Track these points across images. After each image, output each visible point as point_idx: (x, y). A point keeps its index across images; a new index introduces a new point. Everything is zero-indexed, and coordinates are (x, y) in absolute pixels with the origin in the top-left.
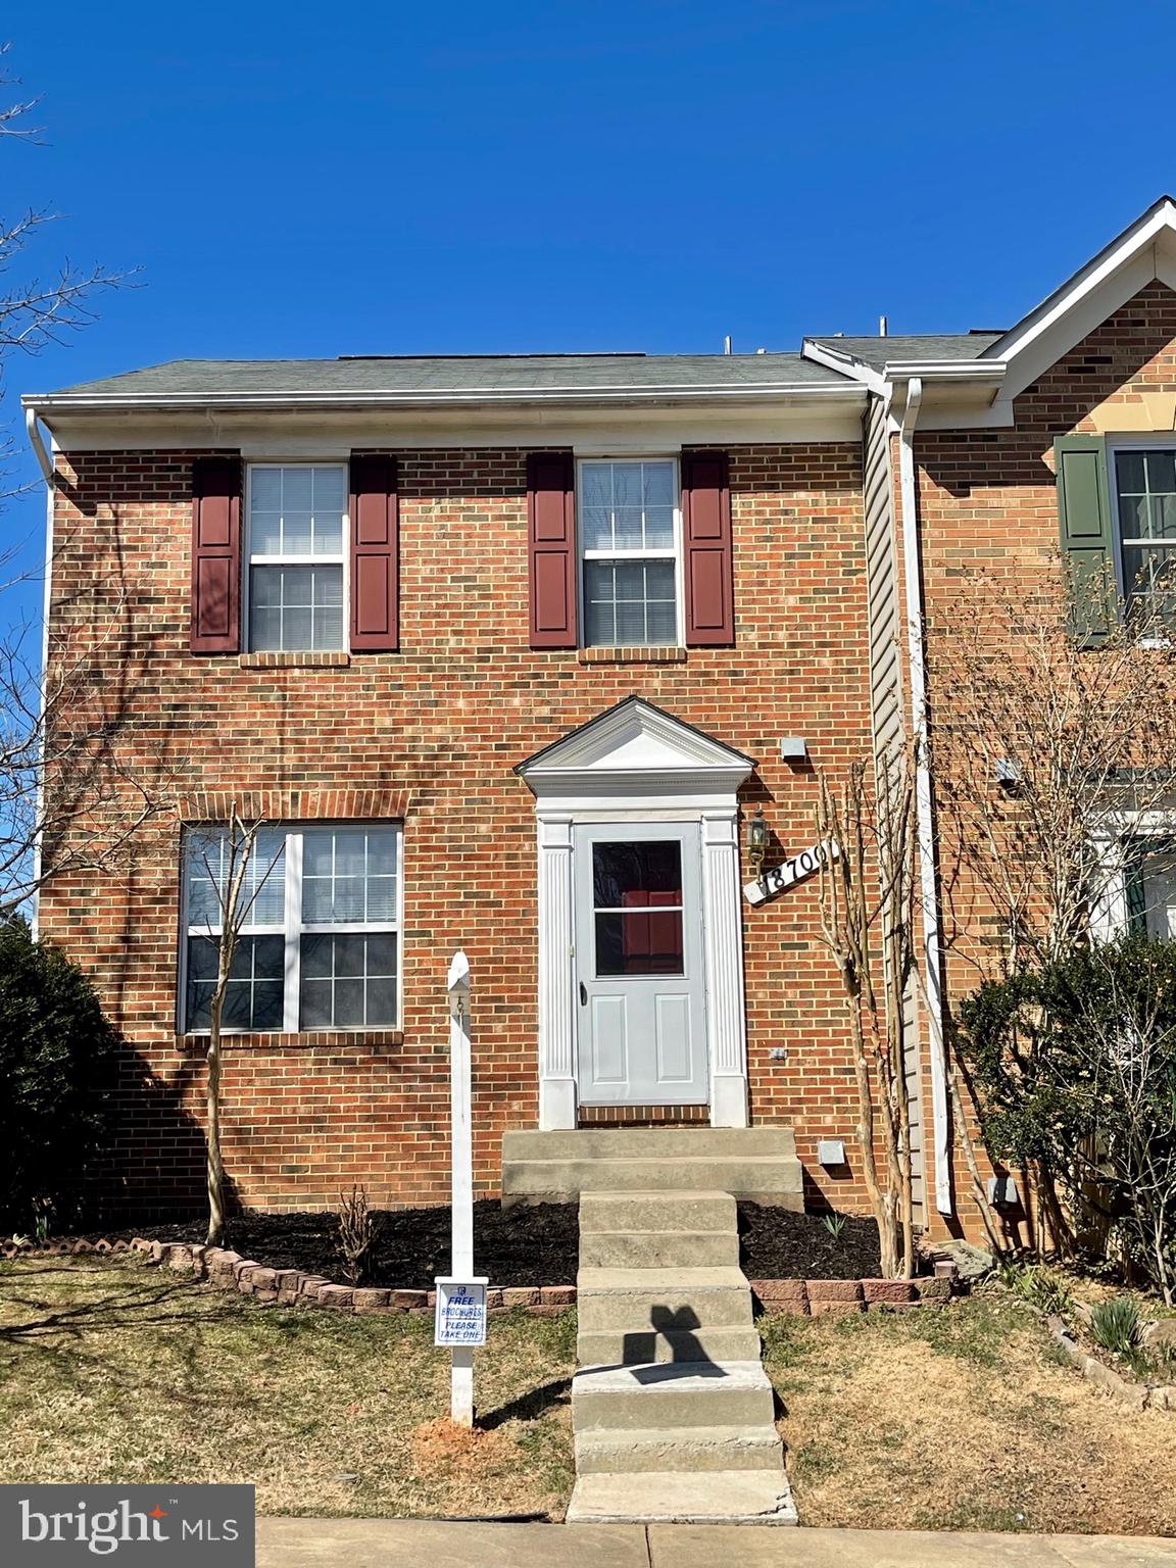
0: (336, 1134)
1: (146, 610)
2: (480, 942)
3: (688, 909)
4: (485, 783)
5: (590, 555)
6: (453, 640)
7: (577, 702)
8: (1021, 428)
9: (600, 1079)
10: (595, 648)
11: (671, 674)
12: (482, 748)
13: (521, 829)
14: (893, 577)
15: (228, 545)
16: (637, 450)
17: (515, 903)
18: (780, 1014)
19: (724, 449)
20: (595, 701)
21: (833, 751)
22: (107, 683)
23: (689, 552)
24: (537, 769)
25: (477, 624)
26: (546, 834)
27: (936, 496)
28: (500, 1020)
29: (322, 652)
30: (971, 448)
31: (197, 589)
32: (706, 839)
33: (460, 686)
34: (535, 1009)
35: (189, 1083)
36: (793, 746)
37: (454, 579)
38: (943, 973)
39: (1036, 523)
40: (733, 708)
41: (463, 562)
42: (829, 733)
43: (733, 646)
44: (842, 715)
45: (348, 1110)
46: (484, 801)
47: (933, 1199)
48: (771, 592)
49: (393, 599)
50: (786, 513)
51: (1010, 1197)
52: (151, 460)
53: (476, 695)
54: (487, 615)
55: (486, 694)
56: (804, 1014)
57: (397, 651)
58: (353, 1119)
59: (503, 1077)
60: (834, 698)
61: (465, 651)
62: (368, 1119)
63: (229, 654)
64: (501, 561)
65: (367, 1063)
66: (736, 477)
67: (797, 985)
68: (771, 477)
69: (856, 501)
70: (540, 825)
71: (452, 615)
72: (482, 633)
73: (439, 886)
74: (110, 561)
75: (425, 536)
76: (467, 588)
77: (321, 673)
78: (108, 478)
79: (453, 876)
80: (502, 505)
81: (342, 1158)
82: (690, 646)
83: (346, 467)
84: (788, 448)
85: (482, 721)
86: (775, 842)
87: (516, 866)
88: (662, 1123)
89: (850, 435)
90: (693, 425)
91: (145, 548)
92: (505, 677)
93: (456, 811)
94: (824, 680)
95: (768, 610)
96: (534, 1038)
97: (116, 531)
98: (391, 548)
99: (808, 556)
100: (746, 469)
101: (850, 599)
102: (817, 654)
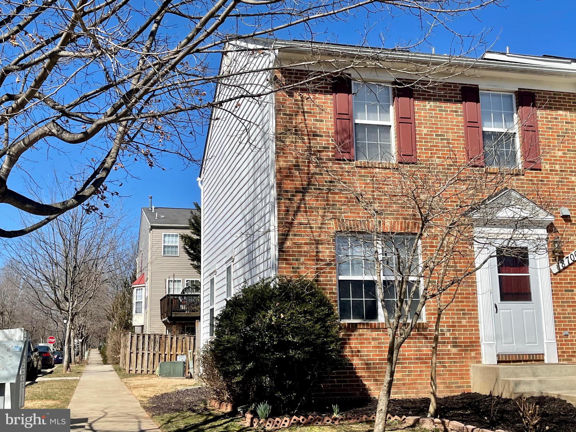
0: (405, 365)
1: (316, 140)
4: (452, 220)
5: (484, 129)
6: (437, 161)
7: (485, 189)
9: (505, 343)
10: (491, 167)
11: (519, 180)
12: (451, 206)
13: (467, 240)
15: (348, 114)
17: (467, 271)
18: (565, 318)
19: (532, 91)
22: (302, 170)
23: (522, 131)
25: (446, 154)
28: (465, 318)
29: (384, 162)
31: (337, 132)
34: (477, 314)
35: (346, 343)
36: (565, 211)
40: (542, 195)
41: (439, 128)
43: (540, 170)
45: (409, 355)
48: (553, 149)
49: (414, 142)
54: (450, 151)
56: (574, 317)
57: (416, 163)
58: (411, 359)
59: (467, 342)
61: (442, 165)
62: (417, 359)
63: (349, 160)
64: (454, 129)
65: (415, 335)
66: (538, 103)
67: (571, 306)
71: (437, 150)
72: (448, 158)
74: (300, 118)
75: (424, 117)
77: (388, 171)
80: (453, 107)
81: (408, 375)
82: (525, 169)
84: (555, 93)
87: (467, 255)
88: (527, 361)
90: (522, 80)
91: (314, 113)
94: (573, 186)
95: (552, 156)
96: (478, 326)
97: (302, 105)
98: (412, 121)
99: (564, 136)
100: (541, 100)
102: (570, 175)
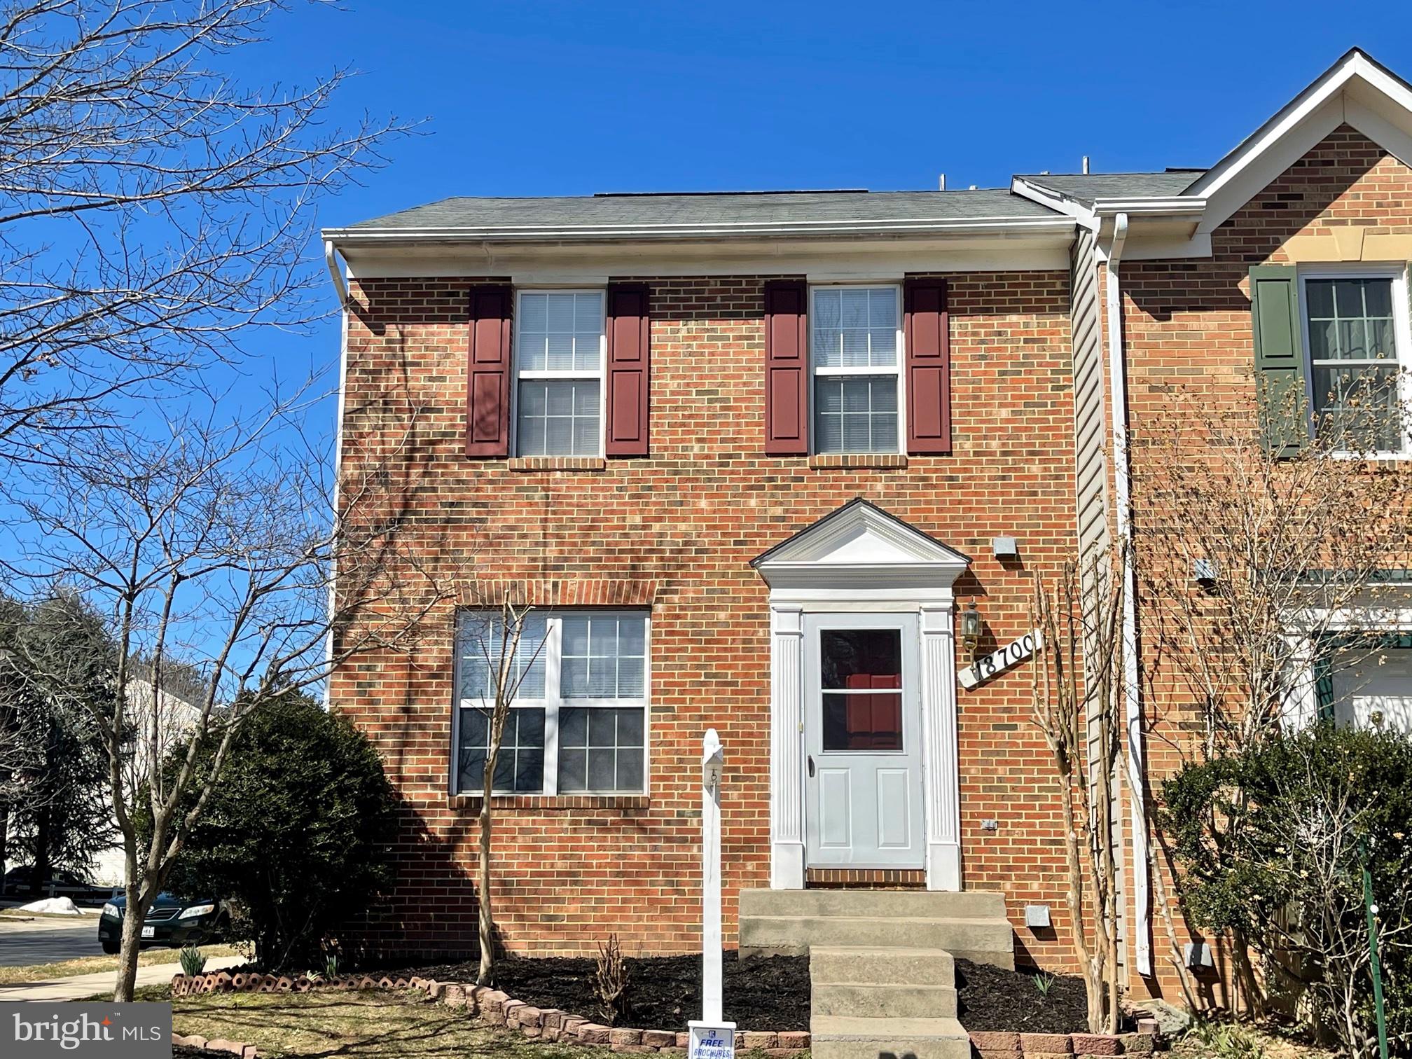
0: (589, 887)
1: (427, 419)
2: (719, 717)
3: (906, 690)
4: (724, 575)
5: (820, 371)
6: (696, 448)
7: (808, 503)
8: (1218, 258)
9: (827, 844)
10: (824, 455)
11: (893, 479)
12: (721, 544)
13: (756, 616)
14: (1099, 393)
15: (500, 362)
16: (864, 277)
17: (750, 684)
18: (991, 789)
19: (943, 276)
20: (824, 503)
21: (1041, 550)
22: (393, 483)
23: (911, 369)
24: (771, 563)
25: (719, 432)
26: (778, 622)
27: (1140, 319)
28: (735, 788)
29: (581, 457)
30: (1172, 276)
31: (472, 401)
32: (924, 628)
33: (703, 488)
34: (767, 779)
35: (461, 839)
36: (1004, 545)
37: (698, 393)
38: (1144, 755)
39: (1232, 345)
40: (949, 510)
41: (707, 377)
42: (1038, 533)
43: (950, 454)
44: (1050, 517)
45: (599, 866)
46: (723, 591)
47: (1133, 961)
48: (985, 405)
49: (644, 410)
50: (1000, 334)
51: (1206, 961)
52: (433, 286)
53: (717, 496)
54: (728, 424)
55: (725, 496)
56: (1013, 789)
57: (647, 456)
58: (604, 874)
59: (738, 840)
60: (1042, 501)
61: (708, 457)
62: (618, 874)
63: (499, 458)
64: (740, 377)
65: (617, 824)
66: (954, 302)
67: (1007, 763)
68: (985, 302)
69: (1064, 324)
70: (773, 613)
71: (697, 425)
72: (723, 441)
73: (682, 667)
74: (396, 375)
75: (673, 354)
76: (710, 401)
77: (580, 476)
78: (395, 302)
79: (695, 658)
80: (742, 327)
81: (594, 909)
82: (910, 454)
83: (604, 293)
84: (1001, 276)
85: (721, 519)
86: (987, 632)
87: (752, 650)
88: (882, 885)
89: (1058, 264)
90: (915, 254)
91: (426, 364)
92: (744, 480)
93: (698, 600)
94: (1033, 486)
95: (983, 422)
96: (767, 805)
97: (402, 349)
98: (643, 365)
99: (1019, 373)
100: (963, 295)
101: (1059, 412)
102: (1027, 461)
